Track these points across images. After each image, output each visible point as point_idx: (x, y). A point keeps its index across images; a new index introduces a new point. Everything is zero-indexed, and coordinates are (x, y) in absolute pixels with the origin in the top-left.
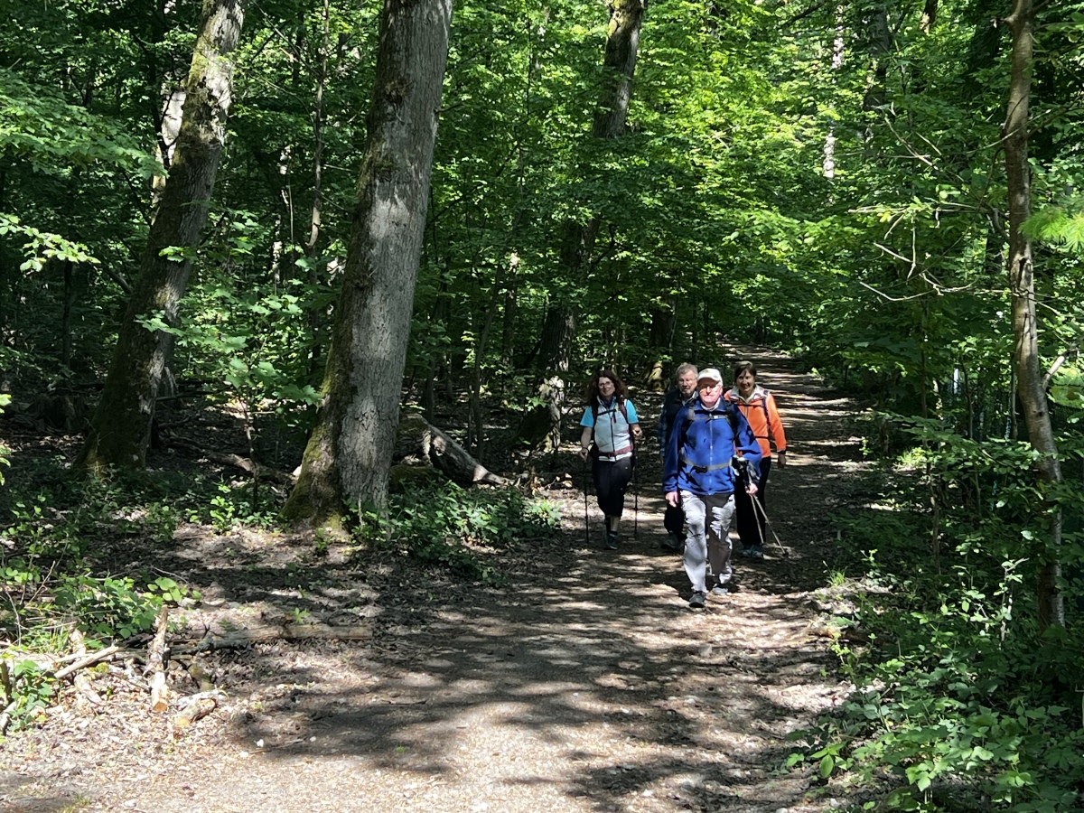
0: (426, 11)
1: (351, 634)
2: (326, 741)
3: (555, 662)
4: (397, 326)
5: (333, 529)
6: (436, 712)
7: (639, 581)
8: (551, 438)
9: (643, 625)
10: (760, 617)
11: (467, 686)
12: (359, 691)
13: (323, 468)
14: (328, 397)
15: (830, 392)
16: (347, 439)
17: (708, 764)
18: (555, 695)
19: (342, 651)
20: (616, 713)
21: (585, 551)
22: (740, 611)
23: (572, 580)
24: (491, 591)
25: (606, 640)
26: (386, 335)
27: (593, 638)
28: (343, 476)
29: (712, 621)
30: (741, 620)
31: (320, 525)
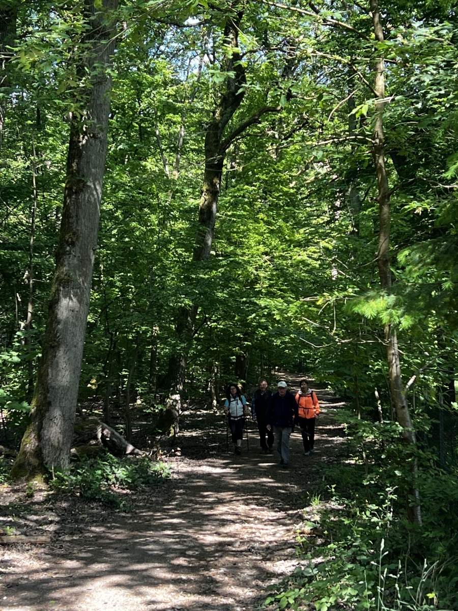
0: (87, 196)
1: (38, 540)
2: (12, 599)
3: (150, 553)
4: (73, 367)
5: (38, 482)
6: (76, 582)
7: (208, 506)
8: (174, 428)
9: (205, 531)
10: (272, 525)
11: (97, 567)
12: (36, 571)
13: (33, 448)
14: (35, 408)
15: (337, 399)
16: (46, 431)
17: (224, 605)
18: (146, 570)
19: (31, 550)
20: (179, 579)
21: (181, 491)
22: (261, 521)
23: (171, 507)
24: (123, 514)
25: (182, 539)
26: (67, 373)
27: (175, 538)
28: (44, 452)
29: (244, 528)
30: (260, 526)
31: (31, 480)
